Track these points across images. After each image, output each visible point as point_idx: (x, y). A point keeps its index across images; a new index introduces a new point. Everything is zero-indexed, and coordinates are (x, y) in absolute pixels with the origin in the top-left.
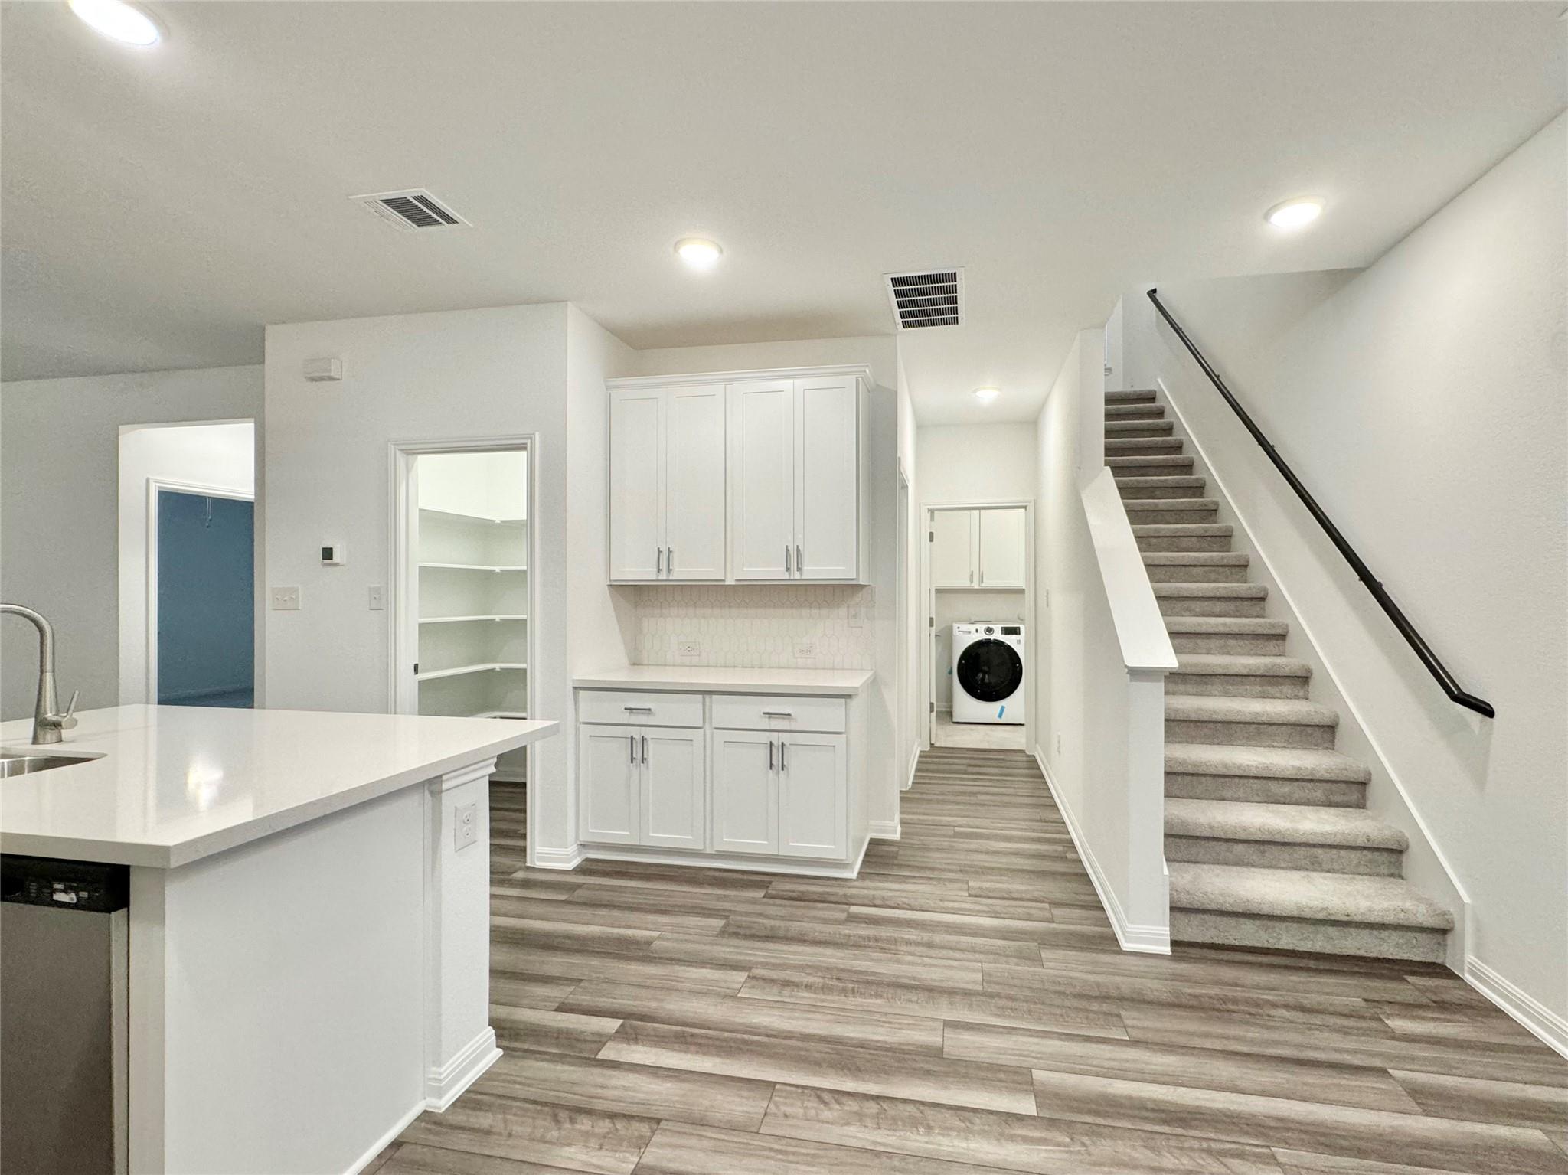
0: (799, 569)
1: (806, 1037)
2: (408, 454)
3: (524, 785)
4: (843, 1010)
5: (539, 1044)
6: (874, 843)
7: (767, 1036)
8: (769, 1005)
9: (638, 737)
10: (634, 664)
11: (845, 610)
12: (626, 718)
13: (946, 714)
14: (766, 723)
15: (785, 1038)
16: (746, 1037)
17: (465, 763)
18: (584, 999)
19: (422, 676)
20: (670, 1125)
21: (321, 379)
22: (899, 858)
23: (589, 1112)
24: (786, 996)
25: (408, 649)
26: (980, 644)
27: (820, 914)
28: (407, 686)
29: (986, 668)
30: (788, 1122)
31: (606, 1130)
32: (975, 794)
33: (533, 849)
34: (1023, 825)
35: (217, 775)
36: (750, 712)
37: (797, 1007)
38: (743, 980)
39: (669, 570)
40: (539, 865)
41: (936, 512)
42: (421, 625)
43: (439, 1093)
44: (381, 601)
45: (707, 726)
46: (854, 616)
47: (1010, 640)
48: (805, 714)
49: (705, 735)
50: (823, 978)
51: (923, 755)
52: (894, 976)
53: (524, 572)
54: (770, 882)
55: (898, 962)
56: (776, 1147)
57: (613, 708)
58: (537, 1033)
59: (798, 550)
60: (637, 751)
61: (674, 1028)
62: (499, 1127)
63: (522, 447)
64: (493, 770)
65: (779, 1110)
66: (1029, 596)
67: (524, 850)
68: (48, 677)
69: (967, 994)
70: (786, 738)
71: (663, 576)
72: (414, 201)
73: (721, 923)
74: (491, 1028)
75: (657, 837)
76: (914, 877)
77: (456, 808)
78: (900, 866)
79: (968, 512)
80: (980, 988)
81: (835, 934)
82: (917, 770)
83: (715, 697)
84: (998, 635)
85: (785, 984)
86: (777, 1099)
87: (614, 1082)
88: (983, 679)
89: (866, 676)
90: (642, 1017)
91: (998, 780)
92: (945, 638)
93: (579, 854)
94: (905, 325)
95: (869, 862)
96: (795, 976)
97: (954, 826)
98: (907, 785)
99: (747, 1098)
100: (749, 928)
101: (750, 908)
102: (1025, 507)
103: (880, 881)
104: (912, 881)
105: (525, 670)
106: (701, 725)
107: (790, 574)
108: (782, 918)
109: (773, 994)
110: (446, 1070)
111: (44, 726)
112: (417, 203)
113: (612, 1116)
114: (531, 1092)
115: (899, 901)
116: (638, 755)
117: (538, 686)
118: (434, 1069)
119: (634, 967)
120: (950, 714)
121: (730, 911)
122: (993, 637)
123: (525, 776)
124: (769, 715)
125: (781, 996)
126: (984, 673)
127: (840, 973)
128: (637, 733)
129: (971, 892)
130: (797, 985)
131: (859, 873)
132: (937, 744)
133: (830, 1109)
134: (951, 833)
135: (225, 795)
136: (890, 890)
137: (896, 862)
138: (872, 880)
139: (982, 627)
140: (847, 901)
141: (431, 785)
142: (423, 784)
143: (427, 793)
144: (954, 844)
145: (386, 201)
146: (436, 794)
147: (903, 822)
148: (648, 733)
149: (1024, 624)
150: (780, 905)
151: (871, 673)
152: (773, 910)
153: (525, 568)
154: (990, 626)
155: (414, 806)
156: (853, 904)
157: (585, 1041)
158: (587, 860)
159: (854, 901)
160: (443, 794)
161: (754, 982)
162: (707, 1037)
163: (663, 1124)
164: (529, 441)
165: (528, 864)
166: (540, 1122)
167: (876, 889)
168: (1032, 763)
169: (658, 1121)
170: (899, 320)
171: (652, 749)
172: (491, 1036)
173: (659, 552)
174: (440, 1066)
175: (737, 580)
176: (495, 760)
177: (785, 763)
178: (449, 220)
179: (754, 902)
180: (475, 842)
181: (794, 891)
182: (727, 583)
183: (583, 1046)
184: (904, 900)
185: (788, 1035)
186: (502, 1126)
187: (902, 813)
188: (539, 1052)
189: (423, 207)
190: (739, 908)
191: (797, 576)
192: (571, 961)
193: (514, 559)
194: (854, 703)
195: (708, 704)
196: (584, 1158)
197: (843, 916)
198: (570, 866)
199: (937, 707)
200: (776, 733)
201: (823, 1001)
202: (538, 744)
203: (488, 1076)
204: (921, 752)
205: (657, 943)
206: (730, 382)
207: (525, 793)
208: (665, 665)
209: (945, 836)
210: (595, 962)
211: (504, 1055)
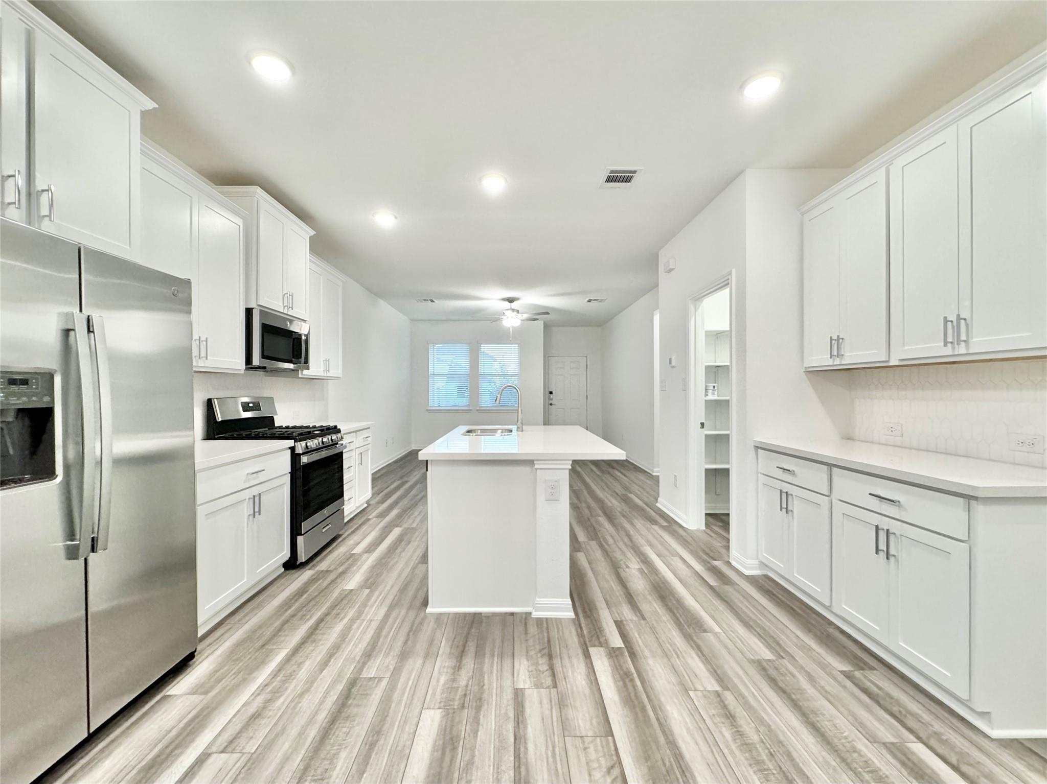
0: (964, 342)
8: (694, 712)
12: (778, 474)
14: (873, 504)
16: (649, 707)
18: (631, 627)
20: (555, 693)
23: (551, 660)
25: (697, 414)
28: (696, 435)
30: (580, 753)
31: (542, 670)
33: (732, 551)
37: (705, 730)
38: (711, 689)
39: (841, 356)
40: (733, 563)
44: (685, 384)
45: (833, 496)
49: (831, 503)
50: (764, 741)
56: (557, 750)
58: (596, 623)
61: (633, 670)
65: (589, 743)
70: (889, 524)
72: (613, 175)
73: (769, 657)
75: (798, 578)
83: (837, 470)
85: (730, 716)
86: (599, 740)
87: (576, 661)
90: (632, 654)
93: (760, 569)
96: (745, 722)
99: (591, 724)
101: (814, 668)
106: (828, 494)
109: (710, 712)
113: (552, 669)
114: (555, 637)
116: (784, 506)
119: (675, 633)
121: (792, 657)
128: (786, 488)
130: (735, 726)
133: (604, 776)
145: (607, 182)
148: (792, 490)
150: (843, 686)
152: (828, 682)
157: (599, 639)
158: (765, 575)
160: (537, 470)
161: (714, 696)
162: (634, 687)
163: (554, 691)
164: (730, 276)
165: (730, 560)
166: (537, 646)
169: (556, 687)
171: (796, 505)
172: (568, 604)
173: (832, 339)
175: (901, 360)
177: (893, 553)
179: (824, 667)
180: (558, 500)
182: (890, 364)
183: (595, 640)
186: (532, 636)
188: (583, 629)
189: (618, 175)
190: (805, 661)
191: (960, 350)
192: (658, 610)
195: (833, 476)
196: (523, 669)
198: (747, 572)
200: (883, 517)
201: (728, 748)
205: (709, 636)
206: (890, 162)
208: (873, 443)
210: (665, 617)
211: (574, 619)
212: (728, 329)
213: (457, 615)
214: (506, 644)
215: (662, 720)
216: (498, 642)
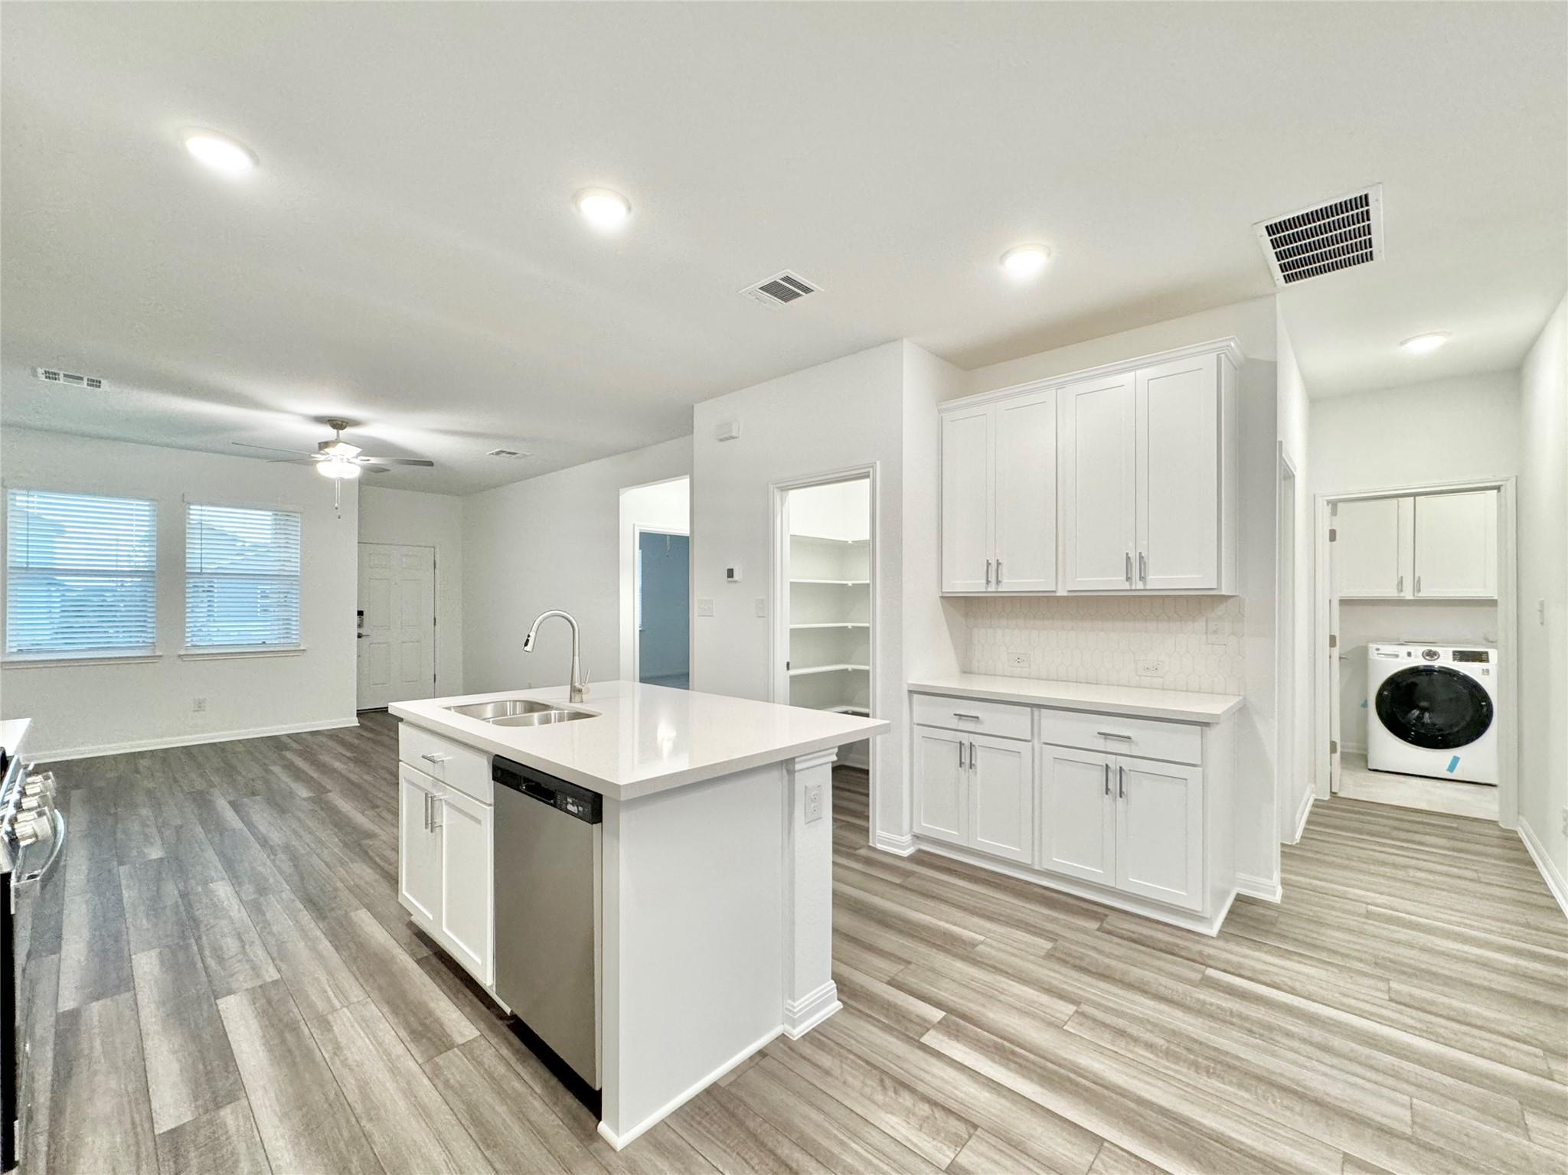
0: (1142, 578)
1: (1141, 1101)
2: (782, 490)
3: (867, 772)
4: (1195, 1088)
5: (871, 1008)
6: (1239, 898)
7: (1095, 1083)
8: (1100, 1050)
9: (966, 743)
10: (965, 672)
11: (1204, 624)
12: (954, 723)
13: (1358, 758)
14: (1101, 744)
15: (1120, 1094)
16: (1072, 1075)
17: (812, 750)
18: (912, 981)
19: (793, 672)
20: (986, 1136)
21: (727, 439)
22: (1279, 925)
23: (912, 1090)
24: (1120, 1046)
25: (782, 650)
26: (1415, 671)
27: (1168, 967)
28: (781, 680)
29: (1424, 704)
31: (925, 1114)
32: (1405, 867)
33: (874, 831)
34: (1495, 925)
35: (673, 734)
36: (1082, 731)
37: (1132, 1064)
38: (1071, 1013)
39: (998, 582)
40: (879, 846)
41: (1340, 505)
42: (791, 630)
43: (794, 1023)
44: (764, 609)
45: (1036, 740)
46: (1215, 632)
47: (1470, 669)
48: (1149, 739)
49: (1033, 749)
50: (1168, 1041)
51: (1318, 804)
52: (1267, 1070)
53: (868, 585)
54: (1106, 916)
55: (1274, 1055)
57: (943, 713)
58: (870, 998)
59: (1141, 557)
60: (966, 756)
61: (995, 1038)
62: (837, 1072)
63: (866, 476)
64: (835, 758)
66: (1507, 609)
67: (867, 830)
68: (576, 658)
69: (1383, 1131)
70: (1124, 762)
71: (992, 588)
72: (782, 282)
73: (1048, 945)
74: (833, 981)
75: (983, 842)
76: (1301, 955)
77: (806, 787)
78: (1282, 937)
79: (1395, 501)
80: (1408, 1131)
81: (1186, 995)
82: (1309, 822)
83: (1043, 710)
84: (1445, 660)
85: (1121, 1033)
86: (1103, 1157)
87: (935, 1071)
88: (1419, 718)
89: (1232, 702)
90: (964, 1017)
91: (1445, 855)
92: (1356, 661)
93: (913, 844)
94: (1288, 279)
95: (1231, 920)
96: (1134, 1030)
97: (1369, 904)
98: (1293, 839)
99: (1071, 1144)
100: (1081, 959)
101: (1081, 937)
102: (1498, 488)
103: (1249, 948)
104: (1296, 958)
105: (868, 671)
106: (1029, 738)
107: (1131, 585)
108: (1118, 958)
109: (1105, 1040)
110: (800, 1004)
111: (575, 691)
112: (784, 283)
113: (934, 1104)
114: (864, 1051)
115: (1277, 979)
116: (966, 760)
117: (879, 686)
118: (789, 1001)
119: (959, 965)
120: (1364, 758)
121: (1058, 935)
122: (1437, 664)
123: (868, 764)
124: (1106, 735)
125: (1114, 1045)
126: (1423, 710)
127: (1193, 1044)
128: (966, 739)
129: (1393, 996)
130: (1136, 1040)
131: (1220, 931)
132: (1341, 794)
134: (1363, 911)
135: (676, 749)
136: (1265, 963)
137: (1275, 931)
138: (1239, 944)
139: (1420, 650)
140: (1204, 961)
141: (786, 764)
142: (782, 762)
143: (785, 771)
144: (1366, 927)
145: (762, 288)
146: (791, 772)
147: (1285, 883)
148: (978, 740)
149: (1496, 648)
150: (1118, 944)
151: (1237, 699)
152: (1107, 947)
153: (868, 582)
154: (1433, 649)
155: (774, 781)
156: (1211, 967)
157: (911, 1021)
158: (920, 851)
159: (1211, 962)
160: (796, 774)
161: (1081, 1019)
162: (1029, 1060)
163: (979, 1132)
164: (871, 470)
165: (871, 844)
166: (869, 1082)
167: (1245, 956)
168: (1512, 842)
169: (975, 1127)
170: (1279, 275)
171: (980, 758)
172: (832, 989)
173: (988, 564)
174: (794, 1001)
175: (1069, 591)
176: (836, 750)
177: (1124, 790)
178: (807, 290)
179: (1085, 931)
180: (821, 818)
181: (1133, 932)
182: (1058, 594)
183: (909, 1025)
184: (1286, 979)
185: (1123, 1093)
186: (839, 1072)
187: (1283, 871)
188: (871, 1017)
189: (788, 285)
190: (1068, 934)
191: (1140, 586)
192: (902, 942)
193: (859, 575)
194: (1212, 733)
195: (1036, 717)
196: (904, 1131)
197: (1196, 976)
198: (906, 853)
199: (1342, 747)
200: (1114, 756)
201: (1166, 1068)
202: (879, 738)
203: (829, 1022)
204: (1316, 800)
205: (983, 949)
206: (1061, 386)
207: (868, 779)
208: (995, 675)
209: (1353, 913)
210: (923, 949)
211: (844, 1009)
212: (867, 536)
213: (677, 1113)
214: (826, 1108)
215: (1095, 1079)
216: (814, 1114)
